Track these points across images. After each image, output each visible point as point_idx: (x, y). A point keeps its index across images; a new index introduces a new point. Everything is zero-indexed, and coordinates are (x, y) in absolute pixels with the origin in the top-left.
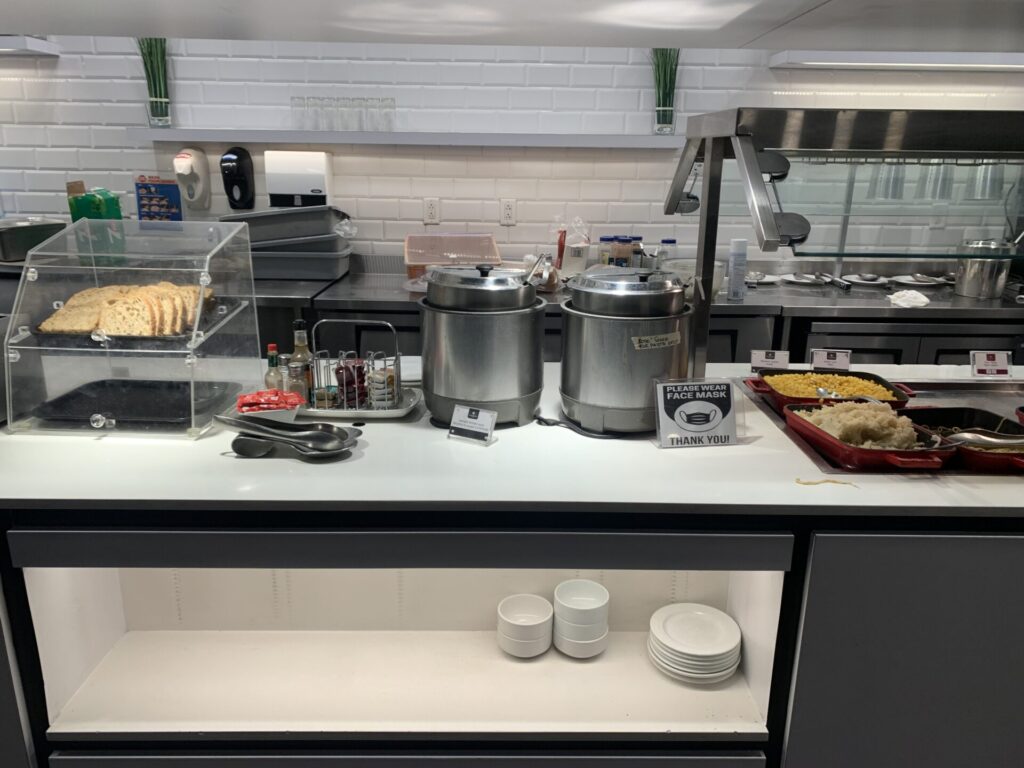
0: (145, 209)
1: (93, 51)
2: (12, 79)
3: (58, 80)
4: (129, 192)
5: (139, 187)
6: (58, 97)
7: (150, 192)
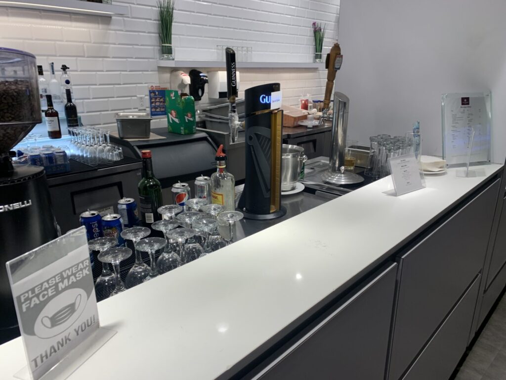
0: (153, 105)
1: (130, 16)
2: (83, 29)
3: (111, 32)
4: (146, 96)
5: (151, 92)
6: (110, 42)
7: (155, 95)
